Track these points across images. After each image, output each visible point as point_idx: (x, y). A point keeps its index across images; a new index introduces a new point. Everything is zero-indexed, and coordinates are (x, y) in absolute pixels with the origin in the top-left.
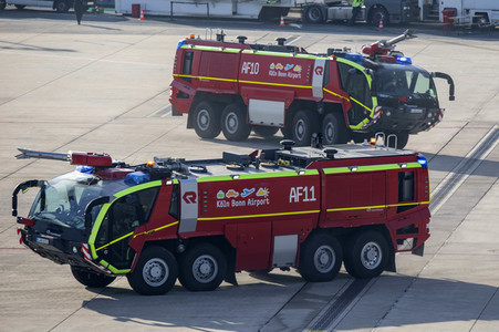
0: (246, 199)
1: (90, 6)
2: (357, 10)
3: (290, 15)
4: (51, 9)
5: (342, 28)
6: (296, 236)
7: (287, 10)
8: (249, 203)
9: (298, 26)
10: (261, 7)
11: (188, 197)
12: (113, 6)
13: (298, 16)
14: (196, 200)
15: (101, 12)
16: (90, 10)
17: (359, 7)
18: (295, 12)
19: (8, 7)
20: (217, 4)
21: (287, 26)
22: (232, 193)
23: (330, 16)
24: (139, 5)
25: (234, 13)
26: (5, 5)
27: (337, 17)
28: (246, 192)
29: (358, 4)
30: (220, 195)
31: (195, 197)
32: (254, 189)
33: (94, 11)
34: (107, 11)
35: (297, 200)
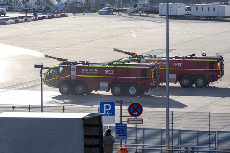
0: (91, 72)
6: (107, 83)
11: (73, 70)
14: (76, 71)
22: (86, 70)
28: (90, 70)
30: (82, 70)
32: (93, 69)
35: (107, 73)
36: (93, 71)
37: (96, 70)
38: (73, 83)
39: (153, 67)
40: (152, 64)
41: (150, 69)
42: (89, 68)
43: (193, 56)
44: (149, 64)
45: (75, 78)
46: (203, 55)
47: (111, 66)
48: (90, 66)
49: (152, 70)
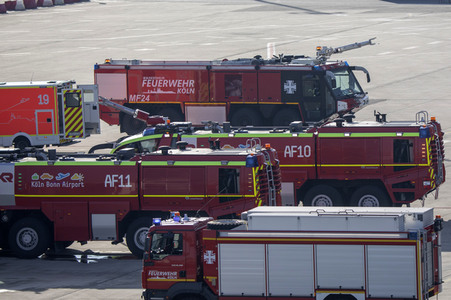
0: (61, 182)
6: (114, 215)
8: (64, 184)
11: (4, 177)
14: (13, 180)
22: (47, 176)
28: (60, 176)
30: (35, 176)
31: (11, 177)
32: (69, 174)
35: (112, 185)
36: (68, 180)
37: (77, 177)
38: (5, 218)
39: (256, 161)
40: (253, 151)
41: (248, 168)
42: (54, 170)
43: (346, 124)
44: (243, 152)
45: (14, 204)
46: (378, 120)
47: (125, 163)
48: (58, 163)
49: (255, 172)
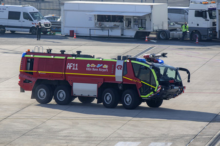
1: (48, 31)
2: (185, 33)
3: (151, 36)
4: (29, 33)
5: (177, 42)
7: (149, 33)
9: (155, 41)
10: (135, 32)
12: (60, 31)
13: (155, 36)
15: (54, 34)
16: (48, 33)
17: (186, 32)
18: (153, 34)
19: (6, 32)
20: (113, 30)
21: (149, 41)
23: (171, 36)
24: (73, 31)
25: (122, 35)
26: (5, 31)
27: (175, 37)
29: (185, 30)
33: (50, 34)
34: (57, 34)
